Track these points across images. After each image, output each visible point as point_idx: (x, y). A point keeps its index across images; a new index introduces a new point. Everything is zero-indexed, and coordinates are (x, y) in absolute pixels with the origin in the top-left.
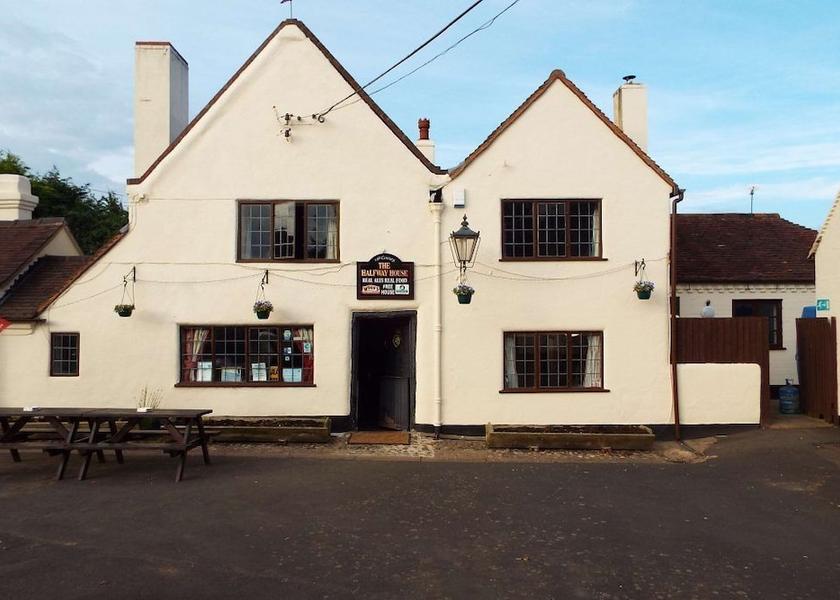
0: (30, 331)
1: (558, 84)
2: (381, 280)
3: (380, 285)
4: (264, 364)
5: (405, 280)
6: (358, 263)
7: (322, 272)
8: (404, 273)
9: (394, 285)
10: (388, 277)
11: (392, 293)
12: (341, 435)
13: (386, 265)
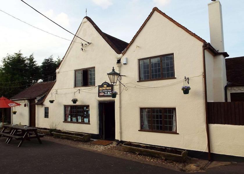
0: (41, 107)
1: (156, 13)
2: (104, 91)
3: (104, 92)
4: (80, 117)
5: (110, 90)
6: (99, 86)
7: (91, 89)
8: (110, 88)
9: (108, 92)
10: (106, 90)
11: (107, 95)
12: (95, 140)
13: (105, 86)
